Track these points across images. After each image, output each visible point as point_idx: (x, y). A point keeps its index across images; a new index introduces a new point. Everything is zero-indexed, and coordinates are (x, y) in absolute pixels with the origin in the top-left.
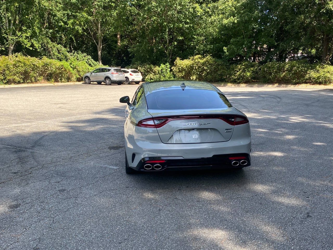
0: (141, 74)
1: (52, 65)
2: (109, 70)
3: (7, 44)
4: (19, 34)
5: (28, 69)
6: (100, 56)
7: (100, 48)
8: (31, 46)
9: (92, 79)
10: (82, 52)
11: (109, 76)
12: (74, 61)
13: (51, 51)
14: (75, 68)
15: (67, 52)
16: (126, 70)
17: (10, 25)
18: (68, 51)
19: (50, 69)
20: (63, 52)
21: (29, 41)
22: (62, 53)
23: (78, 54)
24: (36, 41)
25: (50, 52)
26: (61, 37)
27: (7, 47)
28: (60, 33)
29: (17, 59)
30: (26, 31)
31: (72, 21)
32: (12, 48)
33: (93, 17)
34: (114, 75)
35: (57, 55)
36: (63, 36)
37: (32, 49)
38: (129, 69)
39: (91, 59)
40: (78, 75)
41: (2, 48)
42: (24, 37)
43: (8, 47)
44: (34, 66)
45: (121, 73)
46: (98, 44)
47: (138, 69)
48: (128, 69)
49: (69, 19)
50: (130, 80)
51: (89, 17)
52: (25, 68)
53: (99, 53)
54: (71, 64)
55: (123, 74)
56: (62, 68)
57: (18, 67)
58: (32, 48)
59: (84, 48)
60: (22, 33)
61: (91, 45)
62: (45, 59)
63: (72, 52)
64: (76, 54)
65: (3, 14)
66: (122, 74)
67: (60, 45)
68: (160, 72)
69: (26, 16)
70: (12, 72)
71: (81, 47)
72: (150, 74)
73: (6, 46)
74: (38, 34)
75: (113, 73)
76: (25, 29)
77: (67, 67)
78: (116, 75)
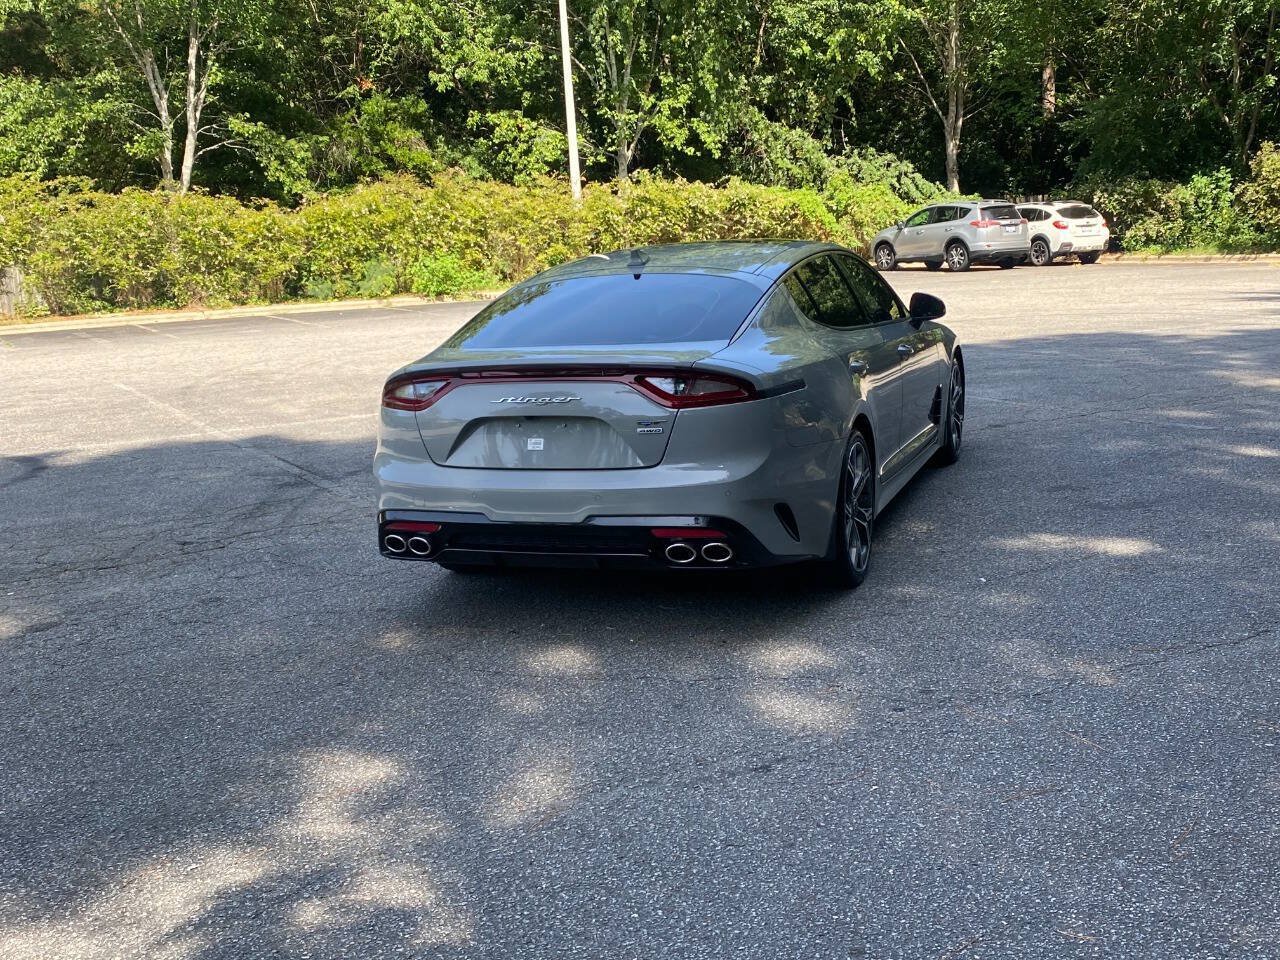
0: (1104, 221)
1: (758, 205)
2: (964, 212)
3: (613, 140)
4: (647, 101)
5: (674, 224)
6: (955, 157)
7: (955, 128)
8: (688, 143)
9: (901, 251)
10: (881, 150)
11: (962, 237)
12: (842, 187)
13: (765, 155)
14: (846, 213)
15: (825, 155)
16: (1041, 206)
17: (621, 76)
18: (826, 151)
19: (749, 220)
20: (808, 155)
21: (680, 127)
22: (806, 160)
23: (865, 159)
24: (709, 122)
25: (762, 159)
26: (804, 98)
27: (612, 152)
28: (801, 85)
29: (639, 191)
30: (675, 90)
31: (840, 34)
32: (629, 154)
33: (925, 11)
34: (982, 231)
35: (788, 170)
36: (812, 97)
37: (695, 153)
38: (1051, 205)
39: (911, 176)
40: (854, 238)
41: (598, 158)
42: (667, 112)
43: (615, 153)
44: (695, 212)
45: (1014, 221)
46: (946, 114)
47: (1095, 201)
48: (1049, 202)
49: (830, 27)
50: (1054, 248)
51: (909, 14)
52: (664, 222)
53: (952, 148)
54: (831, 198)
55: (1020, 227)
56: (796, 215)
57: (642, 218)
58: (693, 150)
59: (897, 133)
60: (659, 99)
61: (924, 118)
62: (738, 187)
63: (844, 152)
64: (855, 158)
65: (598, 38)
66: (1016, 225)
67: (798, 130)
68: (1192, 209)
69: (673, 37)
70: (622, 236)
71: (886, 131)
72: (1146, 218)
73: (610, 149)
74: (713, 96)
75: (975, 224)
76: (669, 84)
77: (812, 210)
78: (991, 228)
